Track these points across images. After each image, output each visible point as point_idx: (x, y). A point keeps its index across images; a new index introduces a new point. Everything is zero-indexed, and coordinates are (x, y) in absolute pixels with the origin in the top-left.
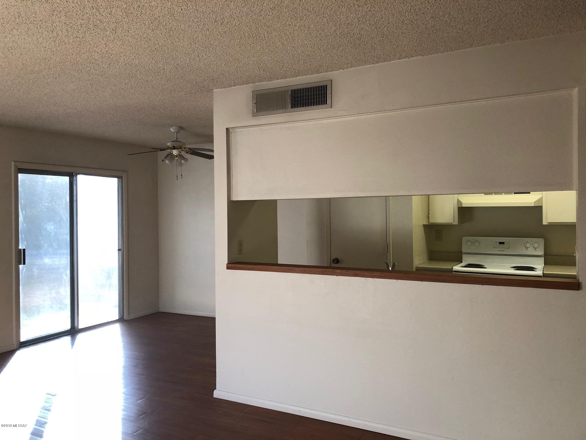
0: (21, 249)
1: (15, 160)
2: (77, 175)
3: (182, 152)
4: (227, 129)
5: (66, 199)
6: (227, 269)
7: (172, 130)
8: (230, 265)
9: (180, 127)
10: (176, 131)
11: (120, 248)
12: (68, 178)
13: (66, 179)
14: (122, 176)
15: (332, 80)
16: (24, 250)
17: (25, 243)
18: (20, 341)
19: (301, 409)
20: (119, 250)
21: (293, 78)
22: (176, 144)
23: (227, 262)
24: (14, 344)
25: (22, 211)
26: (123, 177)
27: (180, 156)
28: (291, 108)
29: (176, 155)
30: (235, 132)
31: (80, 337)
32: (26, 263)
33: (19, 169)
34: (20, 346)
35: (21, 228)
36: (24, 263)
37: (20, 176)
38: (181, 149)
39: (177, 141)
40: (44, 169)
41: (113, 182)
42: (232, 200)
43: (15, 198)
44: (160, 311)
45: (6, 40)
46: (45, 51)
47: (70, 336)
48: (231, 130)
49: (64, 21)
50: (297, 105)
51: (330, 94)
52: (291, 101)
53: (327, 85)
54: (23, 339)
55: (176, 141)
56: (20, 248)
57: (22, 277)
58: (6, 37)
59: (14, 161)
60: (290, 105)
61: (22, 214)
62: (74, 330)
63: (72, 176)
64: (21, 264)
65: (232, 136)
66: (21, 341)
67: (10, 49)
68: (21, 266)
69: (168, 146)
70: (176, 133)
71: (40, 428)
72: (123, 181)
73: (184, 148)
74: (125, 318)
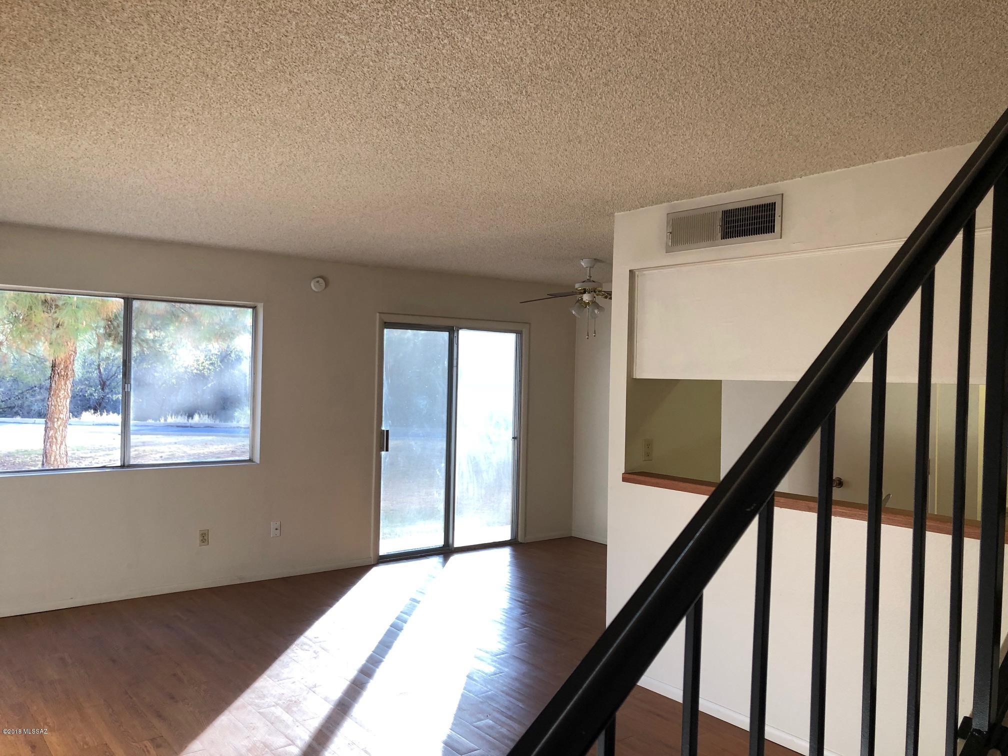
0: (384, 430)
1: (381, 311)
2: (458, 331)
3: (596, 296)
4: (631, 271)
5: (444, 364)
6: (623, 481)
7: (583, 264)
8: (627, 476)
9: (595, 259)
10: (589, 265)
11: (516, 436)
12: (447, 333)
13: (445, 335)
14: (521, 330)
15: (782, 194)
16: (387, 431)
17: (390, 422)
19: (722, 709)
20: (514, 438)
21: (725, 192)
22: (588, 286)
23: (623, 471)
24: (371, 557)
25: (387, 379)
26: (523, 332)
27: (594, 303)
28: (722, 239)
29: (588, 302)
30: (644, 275)
31: (455, 559)
32: (389, 449)
33: (385, 323)
34: (378, 560)
35: (385, 402)
36: (387, 450)
37: (385, 330)
38: (595, 292)
39: (590, 282)
40: (417, 323)
41: (510, 339)
42: (635, 377)
43: (379, 359)
44: (573, 535)
45: (338, 180)
46: (383, 187)
47: (442, 556)
48: (637, 273)
49: (391, 158)
50: (731, 234)
51: (779, 216)
52: (722, 228)
53: (775, 203)
54: (383, 550)
55: (589, 280)
56: (383, 428)
57: (384, 467)
58: (337, 177)
59: (379, 313)
60: (720, 235)
61: (388, 383)
62: (448, 548)
63: (452, 332)
64: (383, 451)
65: (639, 281)
66: (380, 554)
67: (346, 188)
68: (383, 453)
69: (577, 289)
70: (588, 269)
71: (372, 666)
72: (524, 337)
73: (599, 291)
74: (520, 539)
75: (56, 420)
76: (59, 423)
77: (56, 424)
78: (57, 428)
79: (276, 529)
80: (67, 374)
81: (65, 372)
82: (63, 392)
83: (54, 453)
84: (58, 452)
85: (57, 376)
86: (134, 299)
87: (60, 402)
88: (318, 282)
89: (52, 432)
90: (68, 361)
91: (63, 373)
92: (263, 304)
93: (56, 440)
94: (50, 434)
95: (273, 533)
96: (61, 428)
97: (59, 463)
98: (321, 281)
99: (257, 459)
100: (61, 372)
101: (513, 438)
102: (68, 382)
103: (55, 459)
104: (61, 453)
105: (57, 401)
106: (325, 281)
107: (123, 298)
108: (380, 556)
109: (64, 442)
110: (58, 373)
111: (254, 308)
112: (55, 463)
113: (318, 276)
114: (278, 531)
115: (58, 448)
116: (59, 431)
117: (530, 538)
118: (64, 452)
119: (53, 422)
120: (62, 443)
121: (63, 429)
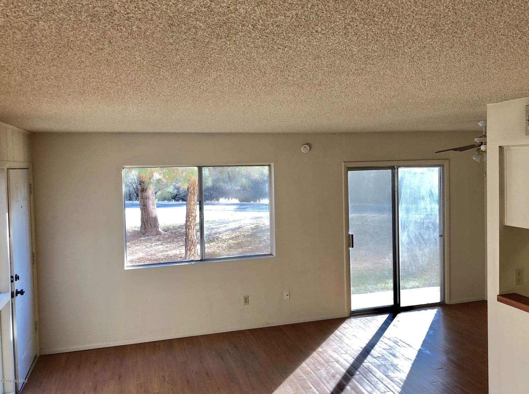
0: (350, 234)
2: (398, 168)
5: (389, 190)
6: (498, 301)
7: (480, 125)
8: (500, 297)
11: (442, 234)
12: (391, 171)
13: (389, 172)
14: (443, 165)
16: (352, 235)
17: (354, 230)
18: (351, 310)
23: (498, 293)
24: (346, 313)
26: (445, 166)
29: (484, 150)
30: (510, 149)
33: (348, 167)
34: (351, 314)
36: (353, 247)
37: (349, 172)
40: (369, 166)
41: (435, 171)
42: (506, 225)
54: (354, 307)
56: (350, 233)
57: (352, 257)
59: (344, 162)
61: (352, 205)
62: (396, 308)
63: (394, 169)
64: (350, 247)
65: (507, 154)
68: (351, 249)
69: (475, 142)
70: (484, 127)
72: (445, 170)
74: (447, 302)
75: (190, 217)
76: (192, 218)
77: (190, 219)
78: (191, 221)
79: (287, 295)
80: (194, 192)
81: (193, 191)
82: (193, 202)
83: (190, 234)
84: (192, 233)
85: (190, 194)
86: (203, 167)
87: (192, 207)
88: (305, 147)
89: (189, 223)
90: (195, 185)
91: (192, 192)
92: (273, 163)
93: (191, 227)
94: (188, 224)
95: (286, 298)
96: (193, 221)
97: (193, 239)
98: (307, 146)
99: (274, 254)
100: (191, 191)
101: (439, 236)
102: (195, 197)
103: (191, 237)
104: (194, 234)
105: (190, 207)
106: (310, 147)
107: (198, 167)
108: (352, 311)
109: (195, 228)
110: (190, 192)
111: (269, 165)
112: (191, 239)
113: (305, 143)
114: (289, 296)
115: (192, 231)
116: (192, 222)
117: (454, 301)
118: (195, 233)
119: (189, 218)
120: (194, 229)
121: (194, 221)
